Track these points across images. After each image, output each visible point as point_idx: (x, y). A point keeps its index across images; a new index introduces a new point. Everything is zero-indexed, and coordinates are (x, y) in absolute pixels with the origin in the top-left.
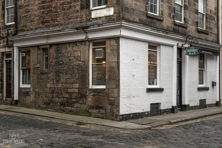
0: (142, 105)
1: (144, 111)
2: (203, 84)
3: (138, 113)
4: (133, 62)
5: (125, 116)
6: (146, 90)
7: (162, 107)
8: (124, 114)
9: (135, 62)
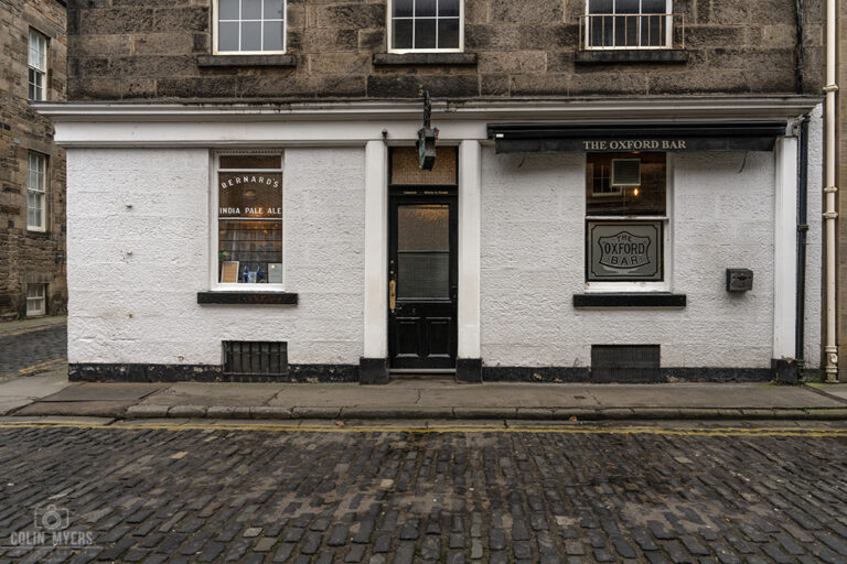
0: (176, 344)
1: (184, 362)
2: (662, 280)
3: (152, 365)
4: (129, 214)
5: (91, 369)
6: (195, 298)
7: (295, 357)
8: (87, 362)
9: (136, 214)
